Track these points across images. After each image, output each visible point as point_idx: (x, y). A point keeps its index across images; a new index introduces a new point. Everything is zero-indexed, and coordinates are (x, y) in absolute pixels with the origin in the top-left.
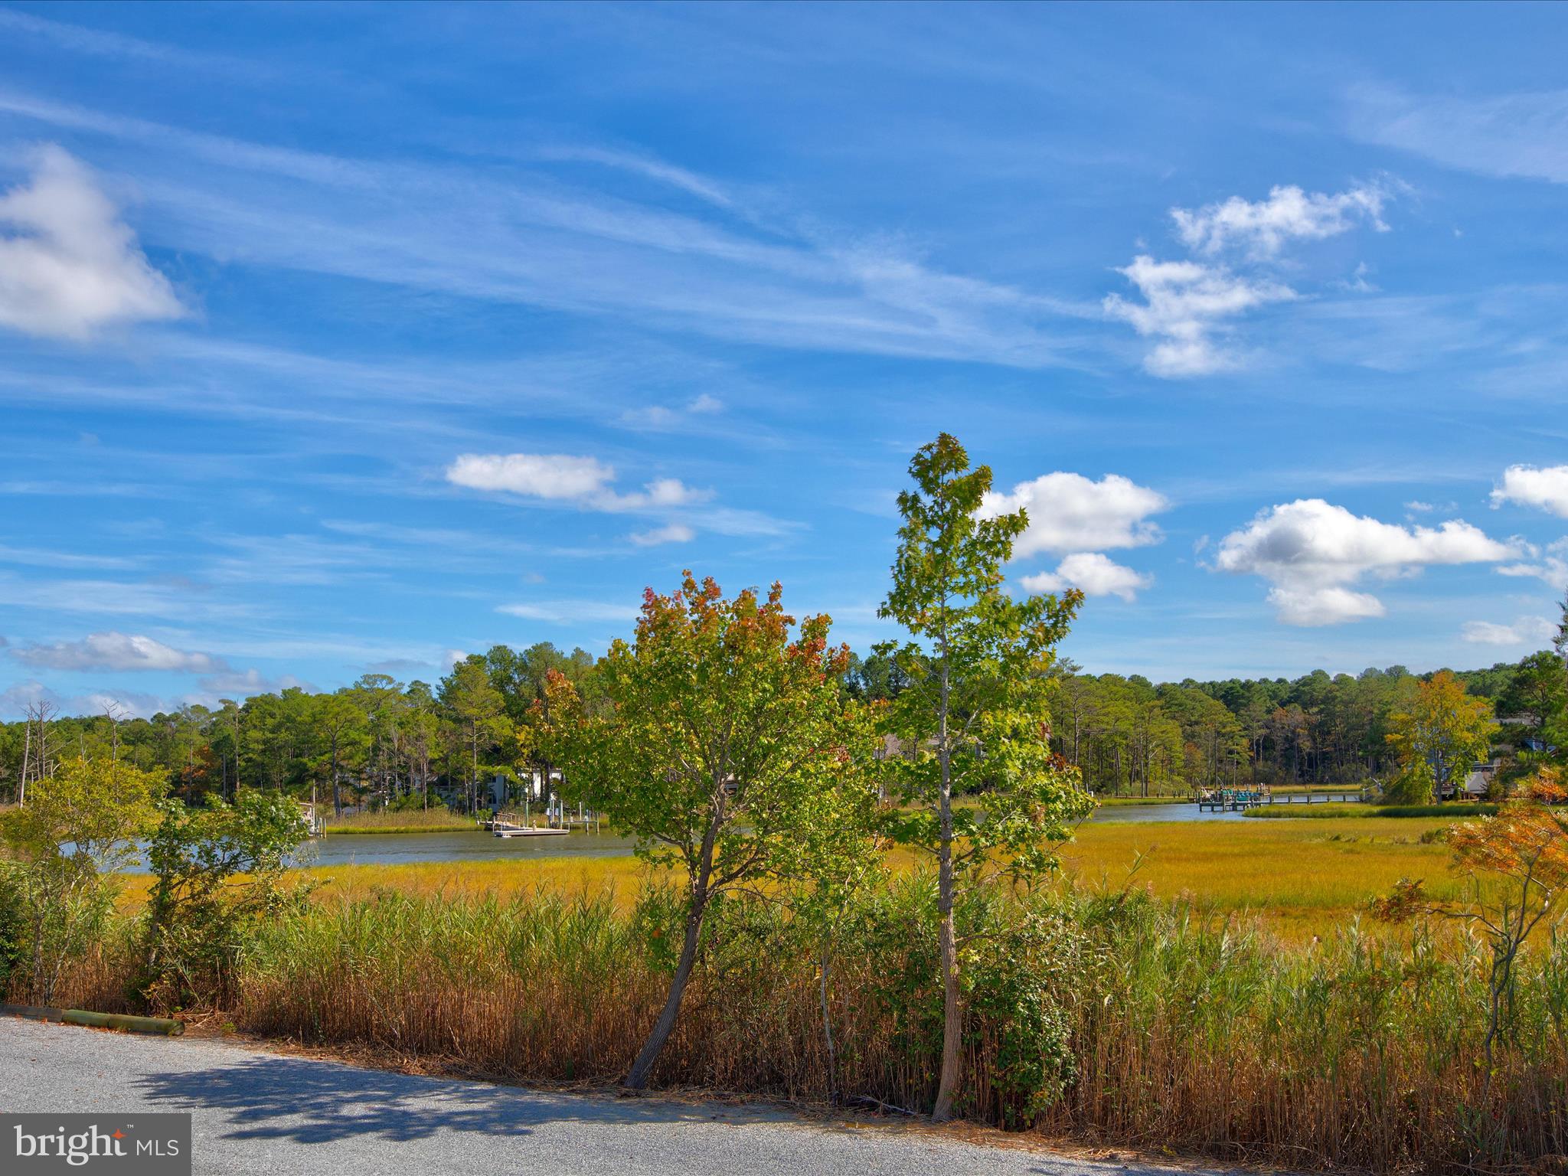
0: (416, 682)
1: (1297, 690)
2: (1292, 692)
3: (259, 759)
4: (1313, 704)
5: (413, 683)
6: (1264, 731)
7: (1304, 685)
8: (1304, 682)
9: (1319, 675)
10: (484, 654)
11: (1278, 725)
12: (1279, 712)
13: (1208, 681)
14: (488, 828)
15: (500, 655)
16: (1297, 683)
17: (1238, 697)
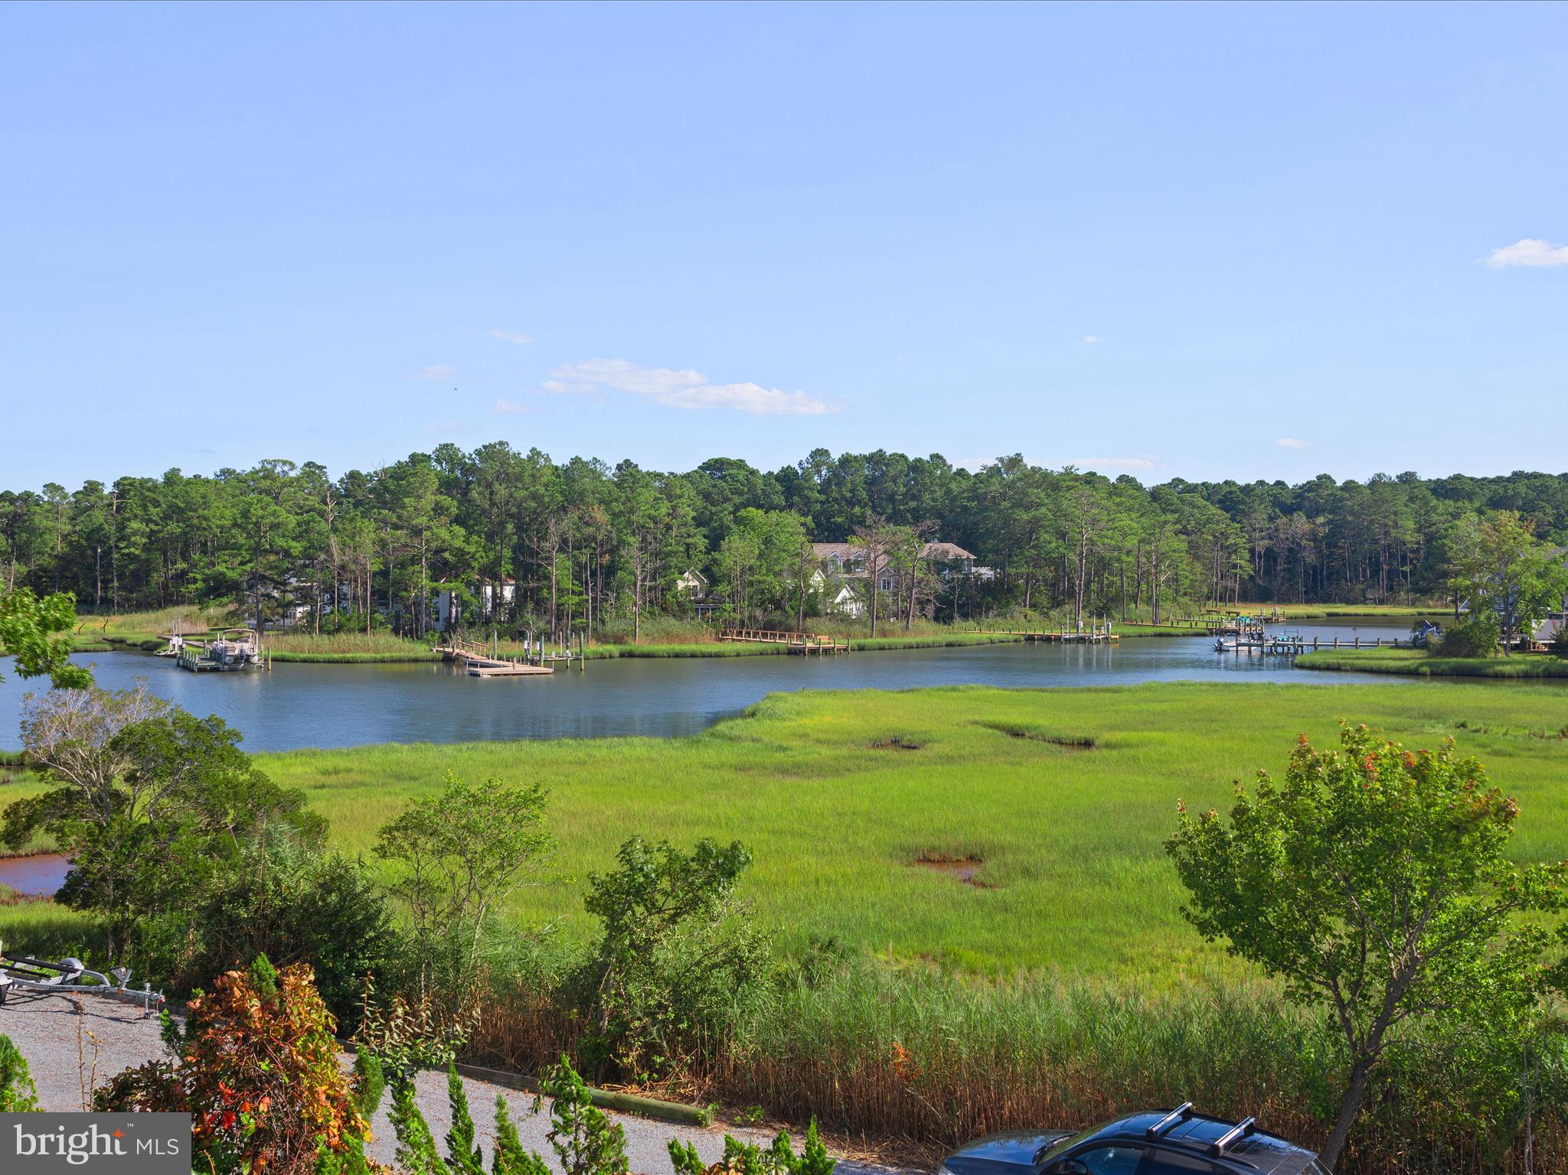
0: (309, 463)
1: (1300, 496)
2: (1295, 498)
3: (144, 556)
4: (1318, 512)
5: (305, 465)
6: (1266, 542)
7: (1310, 490)
8: (1309, 487)
9: (1325, 480)
10: (429, 452)
11: (1282, 536)
12: (1283, 520)
13: (1200, 482)
14: (448, 660)
15: (447, 452)
16: (1300, 488)
17: (1236, 503)
